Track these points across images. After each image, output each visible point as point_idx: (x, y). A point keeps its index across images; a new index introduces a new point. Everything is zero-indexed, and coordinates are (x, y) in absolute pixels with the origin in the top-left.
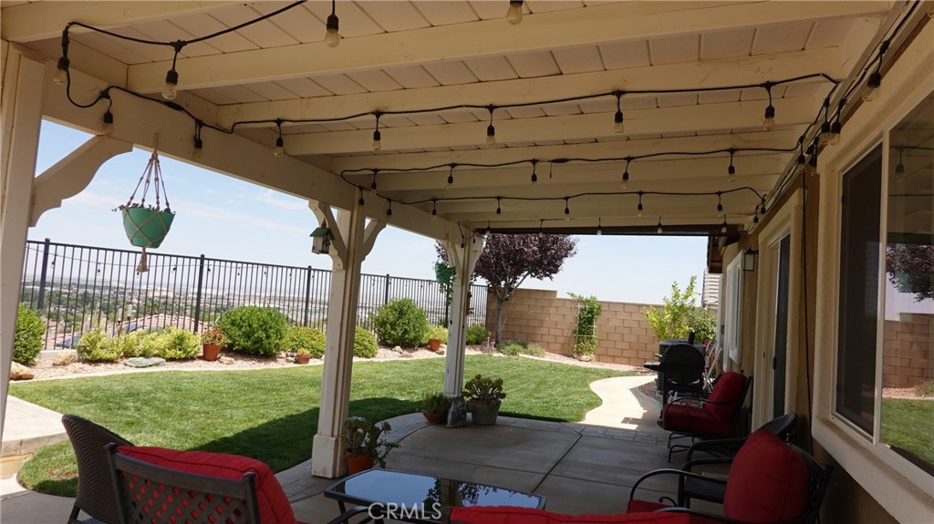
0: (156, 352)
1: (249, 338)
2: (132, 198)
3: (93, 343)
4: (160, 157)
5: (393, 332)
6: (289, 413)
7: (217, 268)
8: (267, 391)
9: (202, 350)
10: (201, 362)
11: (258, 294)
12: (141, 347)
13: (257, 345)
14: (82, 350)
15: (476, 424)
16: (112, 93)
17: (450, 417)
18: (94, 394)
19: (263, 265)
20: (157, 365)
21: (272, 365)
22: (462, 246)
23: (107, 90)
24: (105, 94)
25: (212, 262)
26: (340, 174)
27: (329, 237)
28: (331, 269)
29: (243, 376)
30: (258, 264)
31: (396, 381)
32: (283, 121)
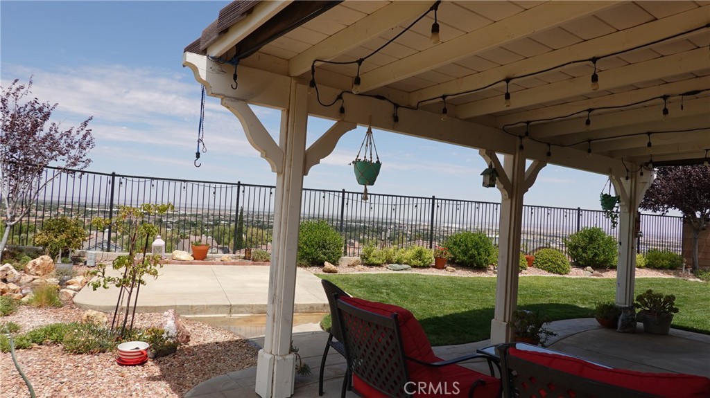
0: (405, 261)
1: (466, 254)
2: (358, 156)
3: (369, 253)
4: (373, 130)
5: (584, 255)
6: (486, 307)
7: (443, 205)
8: (474, 291)
9: (434, 262)
10: (434, 269)
11: (491, 228)
12: (396, 257)
13: (472, 260)
14: (363, 257)
15: (647, 332)
16: (345, 96)
17: (620, 323)
18: (366, 283)
19: (475, 202)
20: (406, 269)
21: (483, 275)
22: (627, 178)
23: (341, 94)
24: (340, 97)
25: (439, 201)
26: (502, 128)
27: (494, 174)
28: (500, 202)
29: (459, 280)
30: (472, 202)
31: (581, 293)
32: (446, 96)
